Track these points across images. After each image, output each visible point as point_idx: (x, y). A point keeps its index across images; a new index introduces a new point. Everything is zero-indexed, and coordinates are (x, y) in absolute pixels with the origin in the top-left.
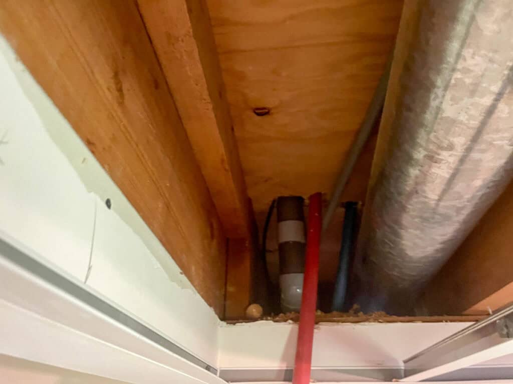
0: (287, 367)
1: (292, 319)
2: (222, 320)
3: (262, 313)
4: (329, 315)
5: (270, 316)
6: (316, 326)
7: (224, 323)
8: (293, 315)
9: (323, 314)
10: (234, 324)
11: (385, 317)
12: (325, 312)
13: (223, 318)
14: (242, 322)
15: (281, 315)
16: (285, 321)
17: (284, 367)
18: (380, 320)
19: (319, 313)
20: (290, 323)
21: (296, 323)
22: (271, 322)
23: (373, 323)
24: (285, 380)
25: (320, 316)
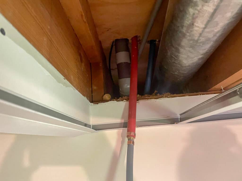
0: (124, 121)
1: (125, 99)
2: (91, 102)
3: (110, 98)
4: (143, 96)
5: (115, 99)
6: (137, 102)
7: (92, 104)
8: (126, 97)
9: (140, 96)
10: (97, 104)
11: (170, 95)
12: (141, 95)
13: (92, 101)
14: (101, 103)
15: (120, 98)
16: (123, 100)
17: (123, 121)
18: (168, 97)
19: (138, 95)
20: (125, 101)
21: (127, 101)
22: (116, 101)
23: (165, 98)
24: (123, 127)
25: (139, 97)
